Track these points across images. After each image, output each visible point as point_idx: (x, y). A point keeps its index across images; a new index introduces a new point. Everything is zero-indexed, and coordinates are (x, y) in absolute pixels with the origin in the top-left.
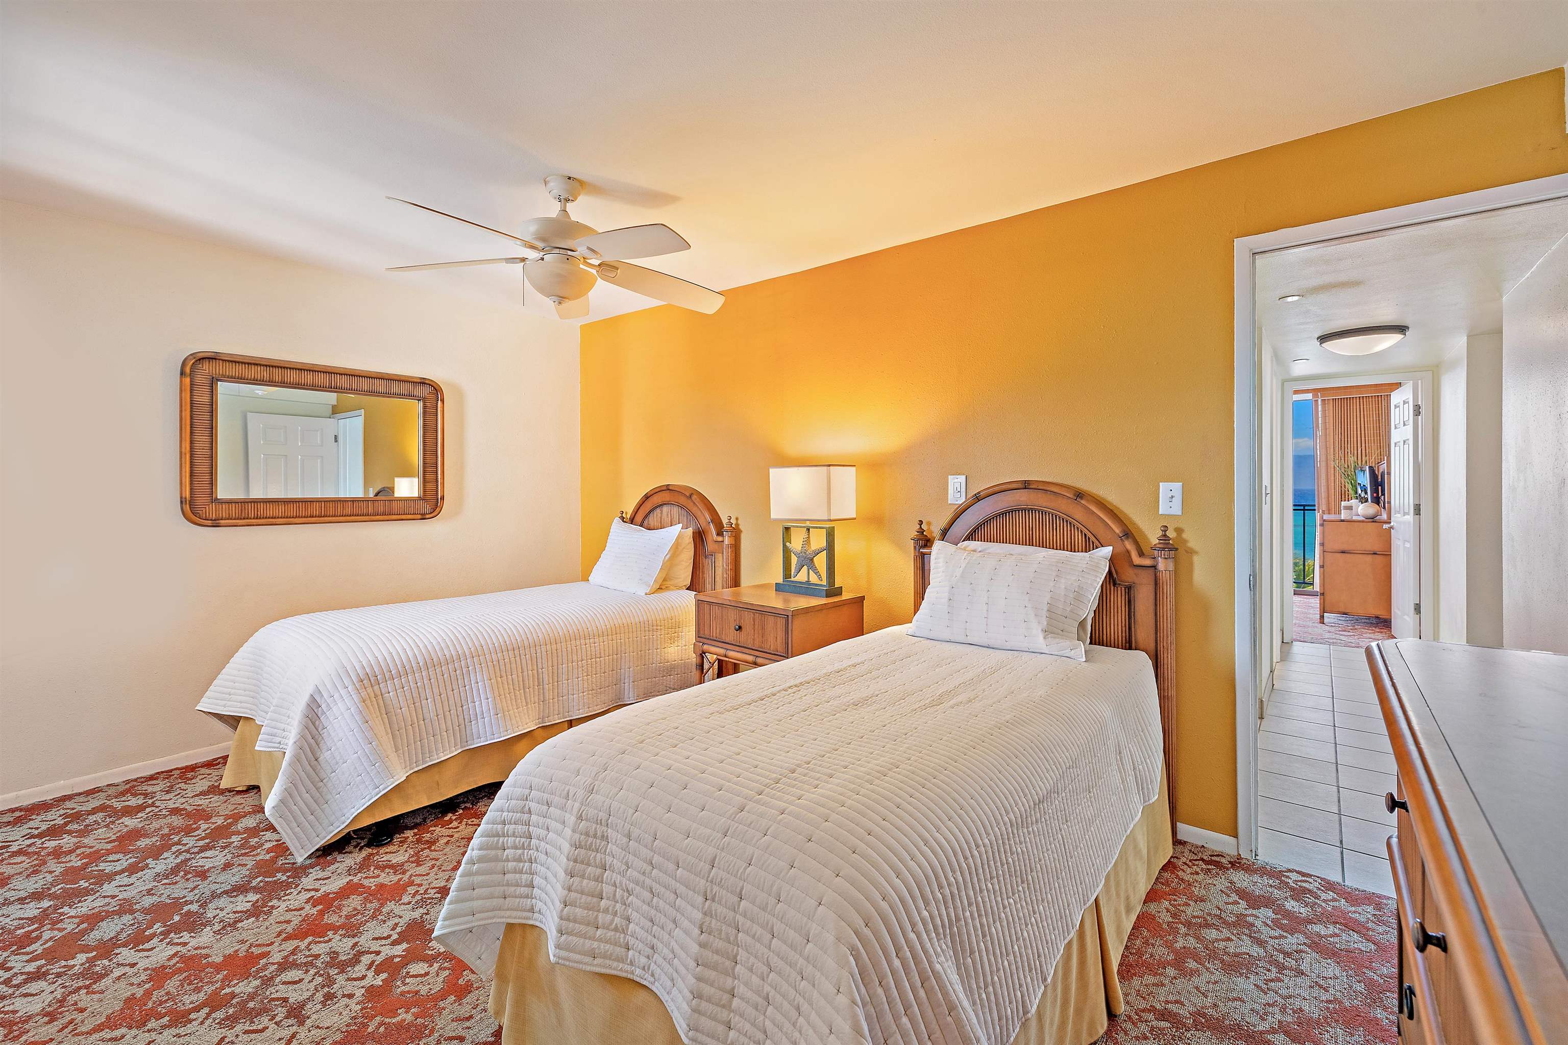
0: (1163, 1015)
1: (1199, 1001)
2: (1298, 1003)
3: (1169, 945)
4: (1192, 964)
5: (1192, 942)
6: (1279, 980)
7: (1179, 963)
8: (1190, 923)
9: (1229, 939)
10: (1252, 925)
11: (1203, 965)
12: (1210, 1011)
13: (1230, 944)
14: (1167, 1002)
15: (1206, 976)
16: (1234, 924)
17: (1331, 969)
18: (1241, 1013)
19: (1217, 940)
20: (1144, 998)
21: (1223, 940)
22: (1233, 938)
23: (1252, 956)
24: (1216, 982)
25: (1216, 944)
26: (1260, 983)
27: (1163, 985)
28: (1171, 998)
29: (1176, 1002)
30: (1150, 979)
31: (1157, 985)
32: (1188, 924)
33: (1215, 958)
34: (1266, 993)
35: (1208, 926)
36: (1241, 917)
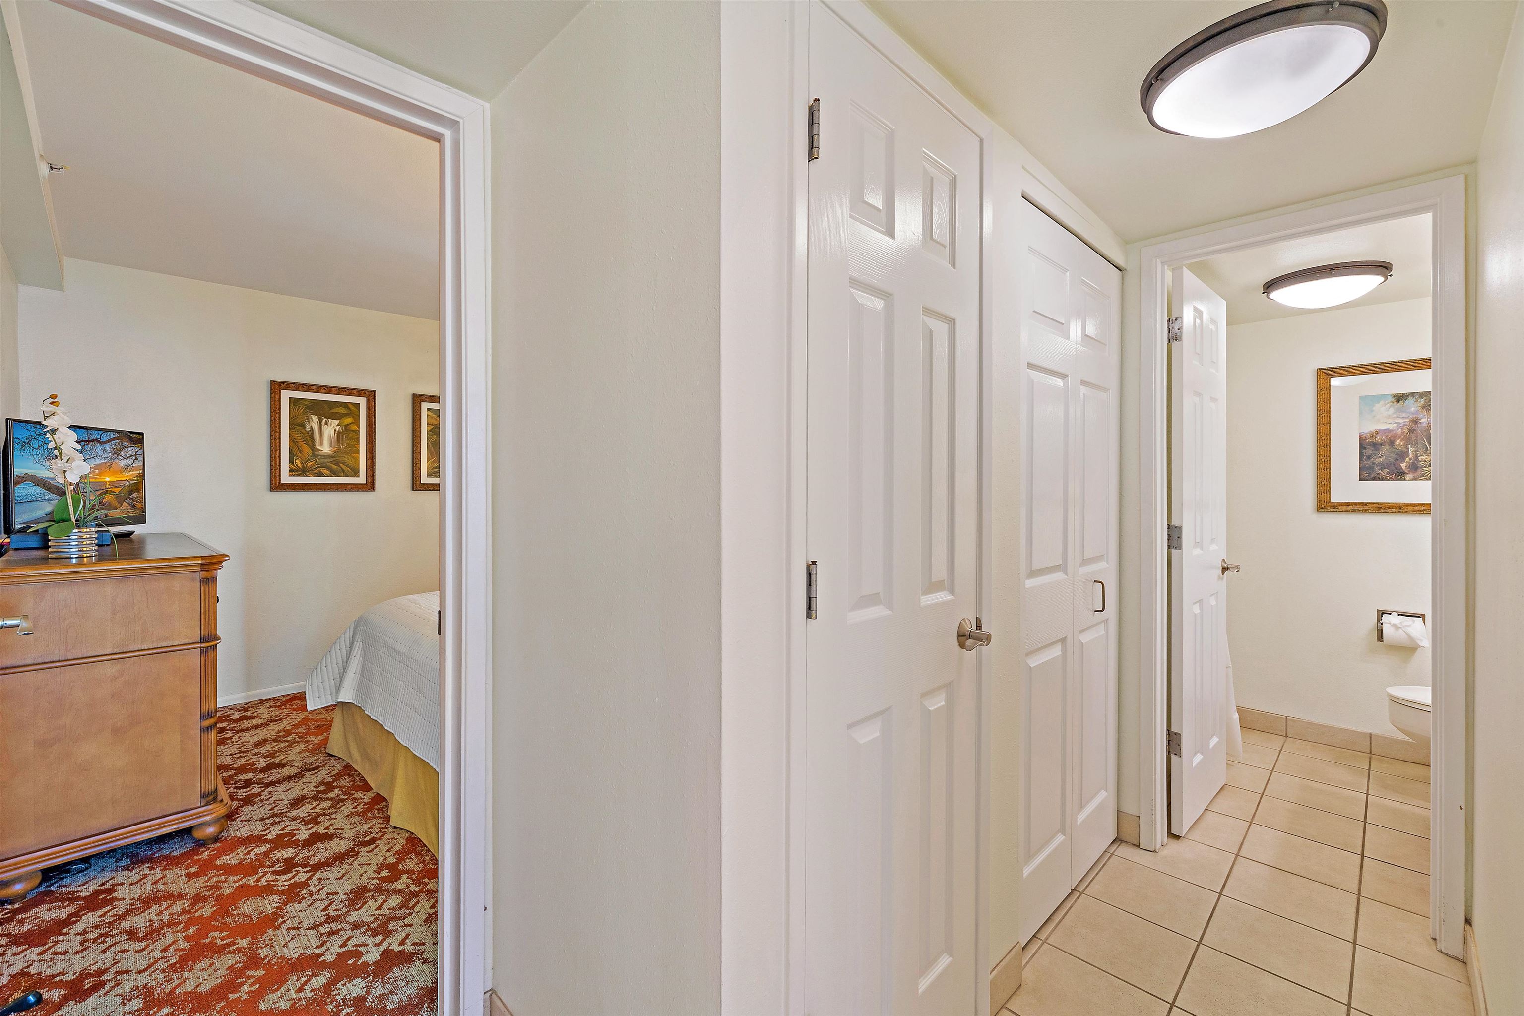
0: (373, 841)
1: (361, 860)
2: (304, 904)
3: (410, 872)
4: (385, 873)
5: (399, 885)
6: (324, 910)
7: (392, 867)
8: (416, 897)
9: (379, 908)
10: (374, 935)
11: (377, 878)
12: (351, 860)
13: (374, 906)
14: (377, 847)
15: (371, 873)
16: (386, 924)
17: (293, 951)
18: (332, 874)
19: (385, 901)
20: (389, 839)
21: (382, 904)
22: (377, 912)
23: (354, 911)
24: (361, 875)
25: (384, 897)
26: (336, 897)
27: (388, 851)
28: (377, 849)
29: (372, 850)
30: (398, 848)
31: (390, 849)
32: (415, 895)
33: (376, 889)
34: (328, 894)
35: (402, 906)
36: (387, 933)
